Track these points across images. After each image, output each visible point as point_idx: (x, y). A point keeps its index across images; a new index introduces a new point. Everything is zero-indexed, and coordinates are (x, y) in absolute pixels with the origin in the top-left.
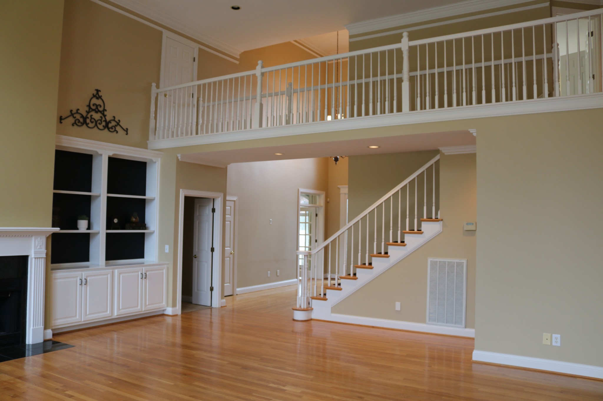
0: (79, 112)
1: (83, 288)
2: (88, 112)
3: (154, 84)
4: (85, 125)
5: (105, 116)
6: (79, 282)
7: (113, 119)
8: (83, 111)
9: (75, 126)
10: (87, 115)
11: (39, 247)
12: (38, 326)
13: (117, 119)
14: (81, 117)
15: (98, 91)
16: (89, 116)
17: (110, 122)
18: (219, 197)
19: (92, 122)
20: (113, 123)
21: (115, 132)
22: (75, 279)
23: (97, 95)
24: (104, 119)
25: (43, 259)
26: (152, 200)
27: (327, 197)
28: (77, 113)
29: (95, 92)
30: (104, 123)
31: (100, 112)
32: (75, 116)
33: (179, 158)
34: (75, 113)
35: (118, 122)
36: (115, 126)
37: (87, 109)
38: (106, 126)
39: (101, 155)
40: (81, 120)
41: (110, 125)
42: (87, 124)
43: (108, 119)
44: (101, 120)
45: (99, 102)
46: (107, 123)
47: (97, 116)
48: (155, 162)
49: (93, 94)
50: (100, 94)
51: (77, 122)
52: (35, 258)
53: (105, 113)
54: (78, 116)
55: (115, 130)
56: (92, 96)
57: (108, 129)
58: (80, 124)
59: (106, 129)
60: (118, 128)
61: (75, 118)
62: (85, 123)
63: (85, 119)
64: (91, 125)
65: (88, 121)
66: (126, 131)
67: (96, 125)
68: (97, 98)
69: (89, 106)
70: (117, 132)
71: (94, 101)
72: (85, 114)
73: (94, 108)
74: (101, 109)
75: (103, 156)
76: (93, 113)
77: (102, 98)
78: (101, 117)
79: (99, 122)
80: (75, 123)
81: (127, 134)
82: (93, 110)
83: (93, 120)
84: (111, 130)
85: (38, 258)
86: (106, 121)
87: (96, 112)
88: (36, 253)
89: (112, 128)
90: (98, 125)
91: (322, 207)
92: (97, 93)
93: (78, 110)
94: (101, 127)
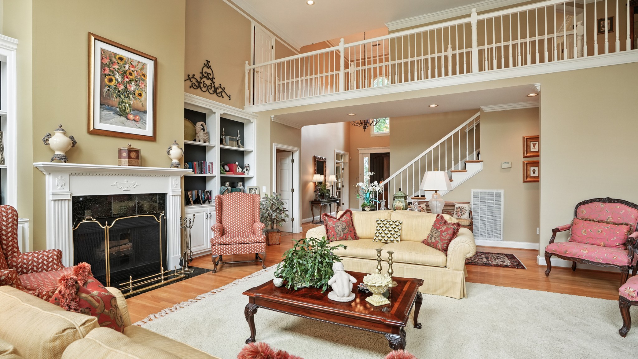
0: (194, 77)
1: (208, 220)
2: (201, 78)
3: (247, 62)
4: (199, 89)
5: (214, 83)
6: (205, 216)
7: (220, 86)
8: (198, 76)
9: (192, 89)
10: (201, 80)
11: (175, 186)
12: (177, 254)
13: (222, 87)
14: (196, 82)
15: (208, 62)
16: (202, 81)
17: (217, 88)
18: (297, 151)
19: (205, 87)
20: (220, 90)
21: (222, 97)
22: (202, 214)
23: (207, 65)
24: (213, 85)
25: (179, 196)
26: (250, 152)
27: (350, 157)
28: (193, 77)
29: (206, 63)
30: (213, 89)
31: (210, 79)
32: (192, 80)
33: (272, 118)
34: (191, 78)
35: (223, 89)
36: (221, 92)
37: (201, 75)
38: (215, 92)
39: (215, 113)
40: (197, 84)
41: (218, 91)
42: (201, 88)
43: (217, 85)
44: (211, 86)
45: (209, 71)
46: (216, 89)
47: (208, 82)
48: (252, 122)
49: (205, 64)
50: (210, 64)
51: (193, 85)
52: (173, 195)
53: (214, 81)
54: (194, 81)
55: (222, 95)
56: (204, 65)
57: (217, 94)
58: (195, 87)
59: (215, 94)
60: (223, 94)
61: (191, 81)
62: (199, 87)
63: (199, 83)
64: (204, 89)
65: (202, 85)
66: (229, 96)
67: (208, 89)
68: (208, 68)
69: (202, 73)
70: (223, 97)
71: (205, 69)
72: (199, 80)
73: (205, 75)
74: (211, 77)
75: (216, 113)
76: (205, 79)
77: (211, 67)
78: (211, 83)
79: (210, 87)
80: (192, 86)
81: (230, 99)
82: (205, 77)
83: (205, 85)
84: (218, 94)
85: (174, 195)
86: (214, 87)
87: (207, 79)
88: (173, 191)
89: (219, 94)
90: (209, 90)
91: (347, 163)
92: (208, 64)
93: (194, 75)
94: (211, 91)
